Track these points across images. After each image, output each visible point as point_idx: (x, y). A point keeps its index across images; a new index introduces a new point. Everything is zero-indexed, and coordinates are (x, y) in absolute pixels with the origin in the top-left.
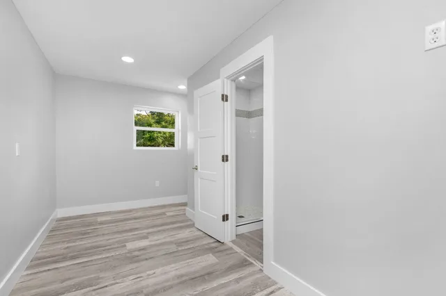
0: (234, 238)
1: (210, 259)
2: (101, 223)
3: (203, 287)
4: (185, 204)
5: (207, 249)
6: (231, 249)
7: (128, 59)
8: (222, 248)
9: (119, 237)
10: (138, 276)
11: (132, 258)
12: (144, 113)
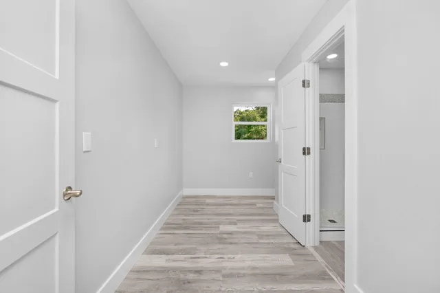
0: (317, 244)
1: (286, 260)
2: (208, 205)
3: (271, 287)
4: (273, 198)
5: (286, 248)
6: (312, 255)
7: (224, 64)
8: (302, 251)
9: (216, 219)
10: (222, 256)
11: (221, 239)
12: (251, 109)
